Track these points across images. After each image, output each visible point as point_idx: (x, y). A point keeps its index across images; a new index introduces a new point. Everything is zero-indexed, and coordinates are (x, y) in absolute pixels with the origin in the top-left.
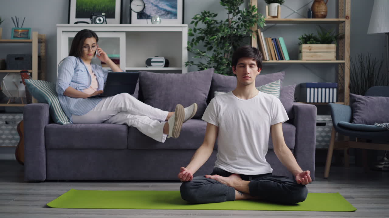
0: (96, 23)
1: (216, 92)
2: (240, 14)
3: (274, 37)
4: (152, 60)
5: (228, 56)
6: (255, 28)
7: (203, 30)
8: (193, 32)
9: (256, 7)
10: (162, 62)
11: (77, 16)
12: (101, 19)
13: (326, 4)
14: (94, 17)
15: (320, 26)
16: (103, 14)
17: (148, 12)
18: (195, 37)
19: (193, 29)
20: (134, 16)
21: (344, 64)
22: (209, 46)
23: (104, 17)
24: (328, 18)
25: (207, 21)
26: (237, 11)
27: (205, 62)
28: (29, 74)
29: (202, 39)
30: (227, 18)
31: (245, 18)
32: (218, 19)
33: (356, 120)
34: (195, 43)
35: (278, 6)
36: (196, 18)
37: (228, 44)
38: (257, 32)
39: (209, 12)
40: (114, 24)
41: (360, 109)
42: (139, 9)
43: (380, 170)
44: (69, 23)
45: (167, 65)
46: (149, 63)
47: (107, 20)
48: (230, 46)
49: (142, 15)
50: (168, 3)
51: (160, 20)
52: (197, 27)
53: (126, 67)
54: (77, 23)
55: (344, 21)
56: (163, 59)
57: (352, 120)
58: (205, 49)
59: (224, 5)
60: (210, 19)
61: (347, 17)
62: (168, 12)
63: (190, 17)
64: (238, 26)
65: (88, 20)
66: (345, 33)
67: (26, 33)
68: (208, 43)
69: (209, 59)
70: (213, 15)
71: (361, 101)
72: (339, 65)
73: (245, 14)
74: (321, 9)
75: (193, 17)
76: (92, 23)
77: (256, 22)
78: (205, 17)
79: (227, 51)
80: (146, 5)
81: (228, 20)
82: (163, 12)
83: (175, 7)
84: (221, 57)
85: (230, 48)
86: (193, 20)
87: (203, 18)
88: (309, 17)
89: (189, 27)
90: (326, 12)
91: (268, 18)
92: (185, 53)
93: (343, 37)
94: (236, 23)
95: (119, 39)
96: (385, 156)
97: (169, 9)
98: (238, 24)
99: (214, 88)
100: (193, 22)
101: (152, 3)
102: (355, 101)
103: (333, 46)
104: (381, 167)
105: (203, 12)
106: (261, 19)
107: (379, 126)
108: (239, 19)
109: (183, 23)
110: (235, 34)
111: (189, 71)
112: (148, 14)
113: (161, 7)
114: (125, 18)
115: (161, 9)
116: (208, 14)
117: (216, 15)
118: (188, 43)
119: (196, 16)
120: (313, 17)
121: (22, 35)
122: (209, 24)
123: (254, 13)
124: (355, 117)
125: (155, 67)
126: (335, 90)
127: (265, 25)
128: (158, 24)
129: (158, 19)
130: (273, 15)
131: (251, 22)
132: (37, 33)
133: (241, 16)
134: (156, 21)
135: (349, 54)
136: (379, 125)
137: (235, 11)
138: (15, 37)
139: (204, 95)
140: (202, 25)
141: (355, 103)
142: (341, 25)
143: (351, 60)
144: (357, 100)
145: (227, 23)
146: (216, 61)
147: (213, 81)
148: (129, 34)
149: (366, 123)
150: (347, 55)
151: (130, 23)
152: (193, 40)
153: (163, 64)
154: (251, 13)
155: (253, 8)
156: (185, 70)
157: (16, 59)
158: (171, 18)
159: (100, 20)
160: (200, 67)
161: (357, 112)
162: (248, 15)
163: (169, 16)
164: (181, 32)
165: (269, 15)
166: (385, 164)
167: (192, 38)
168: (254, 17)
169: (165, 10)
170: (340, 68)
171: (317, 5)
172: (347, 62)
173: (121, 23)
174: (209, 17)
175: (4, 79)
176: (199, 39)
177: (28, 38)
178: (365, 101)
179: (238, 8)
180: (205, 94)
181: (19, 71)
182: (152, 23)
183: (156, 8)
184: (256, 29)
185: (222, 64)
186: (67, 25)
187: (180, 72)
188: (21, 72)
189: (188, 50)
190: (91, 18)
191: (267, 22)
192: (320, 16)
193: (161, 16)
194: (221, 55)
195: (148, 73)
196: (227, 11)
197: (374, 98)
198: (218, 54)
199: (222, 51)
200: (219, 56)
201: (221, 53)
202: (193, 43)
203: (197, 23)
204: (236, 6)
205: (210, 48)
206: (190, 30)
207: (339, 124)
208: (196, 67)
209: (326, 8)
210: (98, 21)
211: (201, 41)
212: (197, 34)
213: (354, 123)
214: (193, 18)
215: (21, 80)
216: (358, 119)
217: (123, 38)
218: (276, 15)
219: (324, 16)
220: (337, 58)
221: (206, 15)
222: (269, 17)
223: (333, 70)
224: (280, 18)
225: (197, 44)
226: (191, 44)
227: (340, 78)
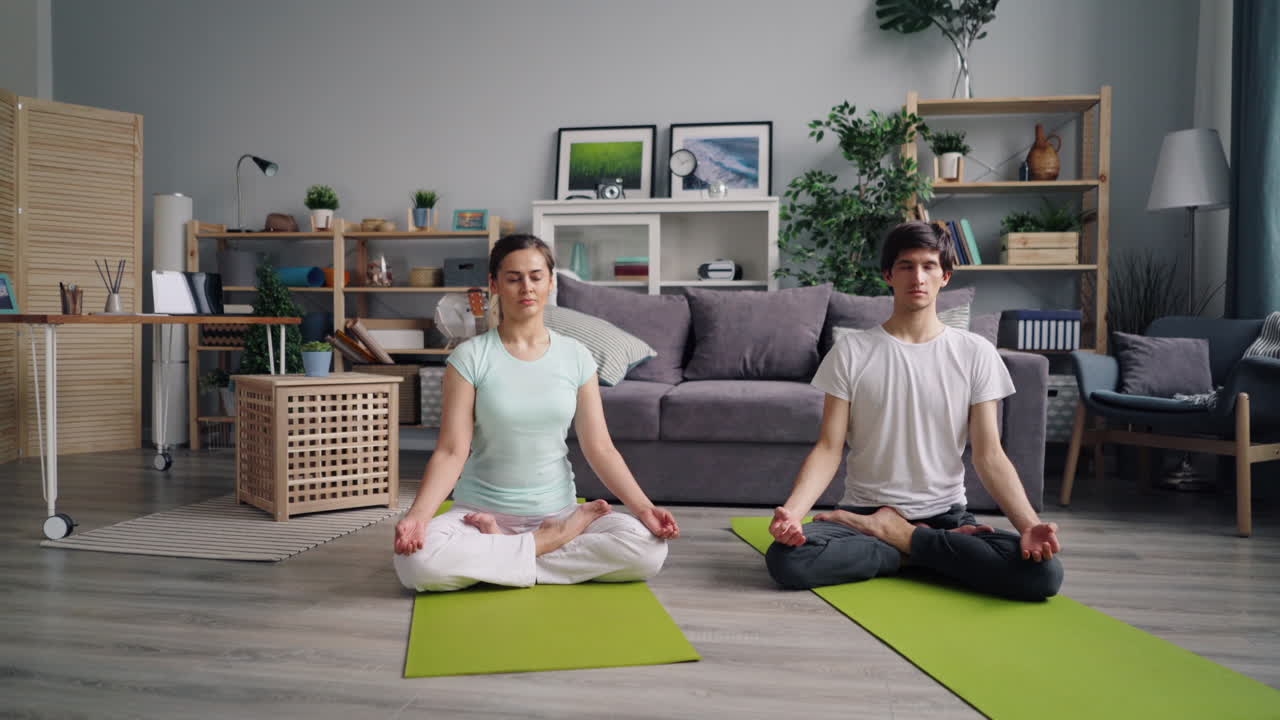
0: (604, 197)
1: (835, 328)
2: (882, 176)
3: (950, 220)
4: (710, 267)
5: (857, 257)
6: (912, 201)
7: (809, 208)
8: (788, 212)
9: (915, 160)
10: (730, 270)
11: (572, 186)
12: (615, 190)
13: (1056, 151)
14: (601, 187)
15: (1044, 198)
16: (618, 181)
17: (702, 175)
18: (793, 222)
19: (789, 206)
20: (677, 183)
21: (1094, 273)
22: (820, 239)
23: (620, 187)
24: (1062, 179)
25: (816, 190)
26: (876, 169)
27: (813, 270)
28: (484, 295)
29: (808, 224)
30: (856, 183)
31: (892, 182)
32: (838, 186)
33: (1129, 386)
34: (794, 235)
35: (959, 159)
36: (794, 185)
37: (859, 235)
38: (916, 209)
39: (820, 173)
40: (640, 198)
41: (1137, 364)
42: (686, 169)
43: (1174, 488)
44: (556, 197)
45: (738, 275)
46: (704, 272)
47: (627, 192)
48: (863, 237)
49: (691, 181)
50: (742, 159)
51: (726, 190)
52: (796, 204)
53: (661, 280)
54: (570, 198)
55: (1097, 186)
56: (730, 265)
57: (1120, 386)
58: (813, 245)
59: (851, 159)
60: (822, 185)
61: (1102, 178)
62: (741, 176)
63: (783, 182)
64: (878, 198)
65: (591, 193)
66: (1097, 209)
67: (479, 220)
68: (819, 233)
69: (821, 264)
70: (828, 179)
71: (1141, 348)
72: (1084, 275)
73: (892, 175)
74: (1048, 162)
75: (790, 181)
76: (598, 197)
77: (914, 189)
78: (813, 182)
79: (856, 248)
80: (699, 163)
81: (857, 188)
82: (731, 176)
83: (754, 165)
84: (845, 259)
85: (863, 241)
86: (789, 189)
87: (809, 186)
88: (1022, 179)
89: (781, 201)
90: (1058, 169)
91: (938, 182)
92: (773, 252)
93: (1092, 217)
94: (875, 192)
95: (646, 227)
96: (1183, 459)
97: (743, 169)
98: (877, 194)
99: (833, 319)
100: (788, 193)
101: (711, 159)
102: (1126, 347)
103: (1072, 237)
104: (1176, 481)
105: (809, 172)
106: (924, 185)
107: (1186, 402)
108: (880, 185)
109: (770, 193)
110: (873, 214)
111: (781, 287)
112: (704, 179)
113: (727, 165)
114: (660, 187)
115: (727, 169)
116: (818, 178)
117: (833, 179)
118: (780, 232)
119: (795, 181)
120: (1033, 177)
121: (473, 224)
122: (820, 196)
123: (910, 173)
124: (1128, 381)
125: (715, 280)
126: (1077, 325)
127: (933, 196)
128: (721, 198)
129: (722, 188)
130: (948, 176)
131: (903, 189)
132: (498, 219)
133: (884, 179)
134: (719, 191)
135: (1107, 249)
136: (1186, 398)
137: (871, 169)
138: (459, 227)
139: (812, 335)
140: (806, 199)
141: (1127, 352)
142: (1087, 194)
143: (1110, 264)
144: (1130, 345)
145: (857, 193)
146: (835, 268)
147: (830, 306)
148: (667, 218)
149: (1153, 393)
150: (1102, 252)
151: (670, 196)
152: (790, 227)
153: (732, 274)
154: (904, 173)
155: (909, 163)
156: (773, 286)
157: (461, 267)
158: (746, 187)
159: (612, 192)
160: (803, 280)
161: (1131, 370)
162: (898, 177)
163: (743, 182)
164: (766, 213)
165: (940, 175)
166: (1185, 476)
167: (787, 223)
168: (909, 179)
169: (734, 172)
170: (1084, 280)
171: (1037, 154)
172: (1101, 267)
173: (652, 195)
174: (820, 181)
175: (440, 303)
176: (801, 225)
177: (482, 228)
178: (1150, 348)
179: (878, 164)
180: (815, 332)
181: (465, 289)
182: (710, 196)
183: (717, 168)
184: (914, 204)
185: (847, 274)
186: (553, 202)
187: (765, 288)
188: (470, 291)
189: (780, 246)
190: (595, 188)
191: (937, 190)
192: (1044, 176)
193: (729, 182)
194: (844, 256)
195: (704, 292)
196: (857, 170)
197: (1166, 340)
198: (839, 254)
199: (847, 248)
200: (840, 258)
201: (845, 253)
202: (790, 233)
203: (797, 193)
204: (874, 159)
205: (823, 244)
206: (783, 208)
207: (1094, 396)
208: (796, 278)
209: (1058, 161)
210: (608, 194)
211: (804, 230)
212: (798, 216)
213: (1127, 393)
214: (790, 186)
215: (469, 306)
216: (1135, 384)
217: (655, 225)
218: (955, 176)
219: (1054, 177)
220: (1081, 259)
221: (814, 179)
222: (940, 180)
223: (1070, 286)
224: (962, 182)
225: (798, 235)
226: (786, 234)
227: (1084, 300)
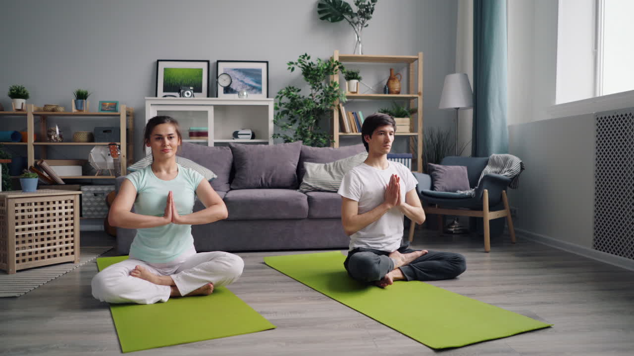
0: (184, 96)
1: (305, 163)
2: (323, 89)
3: (354, 111)
4: (239, 133)
5: (311, 128)
6: (337, 102)
7: (288, 104)
8: (278, 106)
9: (338, 83)
10: (249, 134)
11: (165, 91)
12: (189, 92)
13: (399, 81)
14: (182, 91)
15: (394, 102)
16: (191, 88)
18: (280, 111)
19: (278, 103)
20: (221, 90)
21: (415, 137)
22: (293, 119)
23: (192, 91)
24: (402, 94)
25: (291, 95)
26: (320, 86)
27: (291, 135)
28: (118, 147)
29: (287, 112)
30: (311, 93)
31: (327, 93)
32: (301, 94)
33: (437, 188)
34: (280, 117)
35: (357, 83)
36: (280, 93)
37: (312, 118)
38: (339, 106)
39: (293, 88)
40: (202, 97)
41: (439, 178)
42: (226, 84)
43: (451, 232)
44: (156, 96)
45: (253, 137)
46: (236, 135)
47: (195, 94)
48: (314, 119)
49: (228, 90)
50: (253, 79)
51: (247, 95)
52: (282, 102)
53: (215, 138)
54: (165, 96)
55: (417, 98)
56: (250, 132)
57: (433, 188)
58: (290, 122)
59: (308, 81)
60: (294, 93)
61: (419, 94)
62: (253, 88)
63: (274, 91)
64: (321, 100)
65: (177, 94)
66: (418, 107)
67: (114, 106)
68: (292, 117)
69: (295, 132)
70: (297, 90)
71: (440, 170)
72: (411, 138)
73: (327, 89)
74: (396, 86)
75: (278, 91)
76: (180, 96)
77: (338, 97)
78: (289, 92)
79: (311, 124)
80: (233, 80)
81: (311, 95)
82: (248, 88)
83: (260, 82)
84: (306, 129)
85: (314, 121)
86: (278, 95)
87: (288, 94)
88: (385, 93)
89: (274, 101)
90: (400, 88)
91: (348, 94)
92: (271, 125)
93: (415, 111)
94: (320, 97)
95: (206, 112)
96: (455, 220)
97: (254, 84)
98: (321, 99)
99: (303, 158)
100: (277, 97)
101: (238, 79)
102: (434, 170)
103: (407, 120)
104: (453, 230)
105: (288, 87)
106: (342, 95)
107: (463, 194)
108: (322, 94)
109: (268, 97)
110: (319, 108)
111: (275, 143)
112: (234, 88)
113: (246, 82)
114: (212, 92)
115: (246, 84)
116: (292, 89)
117: (299, 91)
118: (274, 116)
119: (281, 90)
120: (389, 93)
121: (110, 109)
122: (293, 99)
123: (335, 89)
124: (436, 185)
125: (242, 139)
126: (410, 160)
127: (347, 100)
128: (245, 98)
129: (245, 93)
130: (352, 91)
131: (333, 96)
132: (125, 106)
133: (323, 91)
134: (243, 95)
135: (422, 127)
136: (462, 192)
137: (317, 86)
138: (102, 110)
139: (294, 166)
140: (285, 100)
141: (434, 172)
142: (412, 101)
143: (423, 132)
144: (436, 169)
145: (311, 97)
146: (302, 134)
147: (301, 152)
148: (216, 108)
149: (446, 191)
150: (420, 128)
151: (217, 96)
152: (278, 113)
153: (250, 136)
154: (333, 88)
155: (335, 84)
156: (271, 142)
157: (105, 131)
158: (255, 93)
159: (188, 94)
160: (286, 139)
161: (436, 180)
162: (330, 91)
163: (254, 91)
164: (268, 106)
165: (349, 90)
166: (456, 227)
167: (277, 111)
168: (335, 92)
169: (250, 85)
170: (411, 140)
171: (391, 82)
172: (419, 134)
173: (208, 96)
174: (293, 91)
175: (92, 151)
176: (284, 112)
177: (116, 111)
178: (444, 170)
179: (321, 84)
180: (294, 164)
181: (108, 143)
182: (239, 97)
183: (241, 83)
184: (338, 103)
185: (306, 136)
186: (155, 98)
187: (267, 143)
188: (109, 145)
189: (274, 123)
190: (179, 91)
191: (348, 97)
192: (395, 92)
193: (248, 90)
194: (305, 128)
195: (240, 145)
196: (310, 86)
197: (451, 167)
198: (303, 127)
199: (307, 124)
200: (303, 129)
201: (306, 126)
202: (279, 116)
203: (282, 97)
204: (319, 82)
205: (294, 121)
206: (276, 104)
207: (422, 192)
208: (282, 138)
209: (400, 86)
210: (186, 95)
211: (285, 115)
212: (283, 108)
213: (436, 190)
214: (278, 93)
215: (109, 153)
216: (439, 187)
217: (211, 111)
218: (355, 91)
219: (398, 93)
220: (411, 130)
221: (290, 90)
222: (349, 93)
223: (405, 143)
224: (359, 94)
225: (282, 117)
226: (277, 117)
227: (411, 149)
